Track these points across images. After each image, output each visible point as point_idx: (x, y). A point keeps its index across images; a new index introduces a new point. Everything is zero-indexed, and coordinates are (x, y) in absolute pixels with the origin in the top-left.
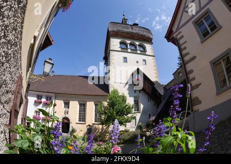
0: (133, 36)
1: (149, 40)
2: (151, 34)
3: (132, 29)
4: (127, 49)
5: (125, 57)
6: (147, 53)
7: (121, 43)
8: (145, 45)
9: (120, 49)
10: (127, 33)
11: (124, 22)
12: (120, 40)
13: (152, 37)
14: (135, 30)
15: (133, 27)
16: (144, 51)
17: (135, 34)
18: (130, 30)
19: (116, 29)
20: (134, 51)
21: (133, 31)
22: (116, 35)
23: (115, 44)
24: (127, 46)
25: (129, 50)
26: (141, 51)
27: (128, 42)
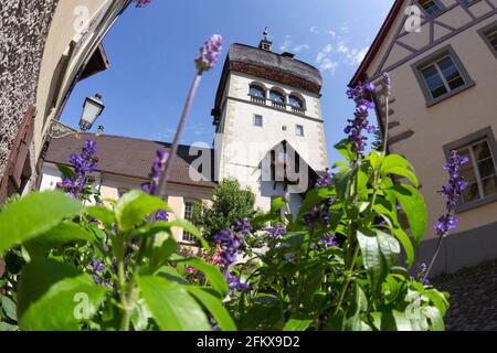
0: (281, 77)
1: (314, 89)
2: (320, 77)
3: (280, 62)
4: (264, 99)
5: (260, 114)
6: (307, 113)
7: (252, 86)
8: (304, 96)
9: (248, 98)
10: (268, 69)
11: (264, 46)
12: (250, 81)
13: (320, 83)
14: (286, 65)
15: (282, 58)
16: (300, 108)
17: (285, 72)
18: (276, 65)
19: (243, 58)
20: (279, 106)
21: (281, 67)
22: (245, 69)
23: (239, 86)
24: (264, 95)
25: (269, 103)
26: (293, 107)
27: (269, 86)
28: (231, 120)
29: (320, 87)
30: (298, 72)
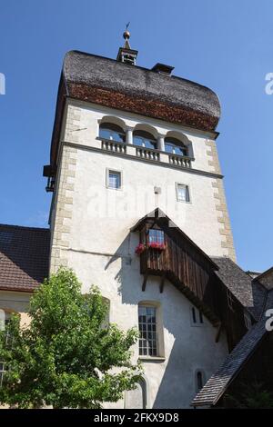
0: (150, 107)
1: (206, 125)
2: (216, 104)
3: (148, 81)
4: (124, 144)
5: (115, 168)
6: (194, 165)
7: (104, 125)
8: (190, 138)
9: (98, 144)
10: (129, 94)
12: (100, 116)
13: (216, 114)
14: (160, 87)
15: (152, 75)
16: (183, 158)
17: (157, 99)
18: (141, 86)
19: (88, 76)
20: (149, 155)
21: (151, 90)
22: (90, 95)
23: (81, 125)
24: (124, 138)
25: (131, 151)
26: (172, 157)
27: (131, 123)
28: (70, 180)
29: (217, 120)
30: (179, 97)
